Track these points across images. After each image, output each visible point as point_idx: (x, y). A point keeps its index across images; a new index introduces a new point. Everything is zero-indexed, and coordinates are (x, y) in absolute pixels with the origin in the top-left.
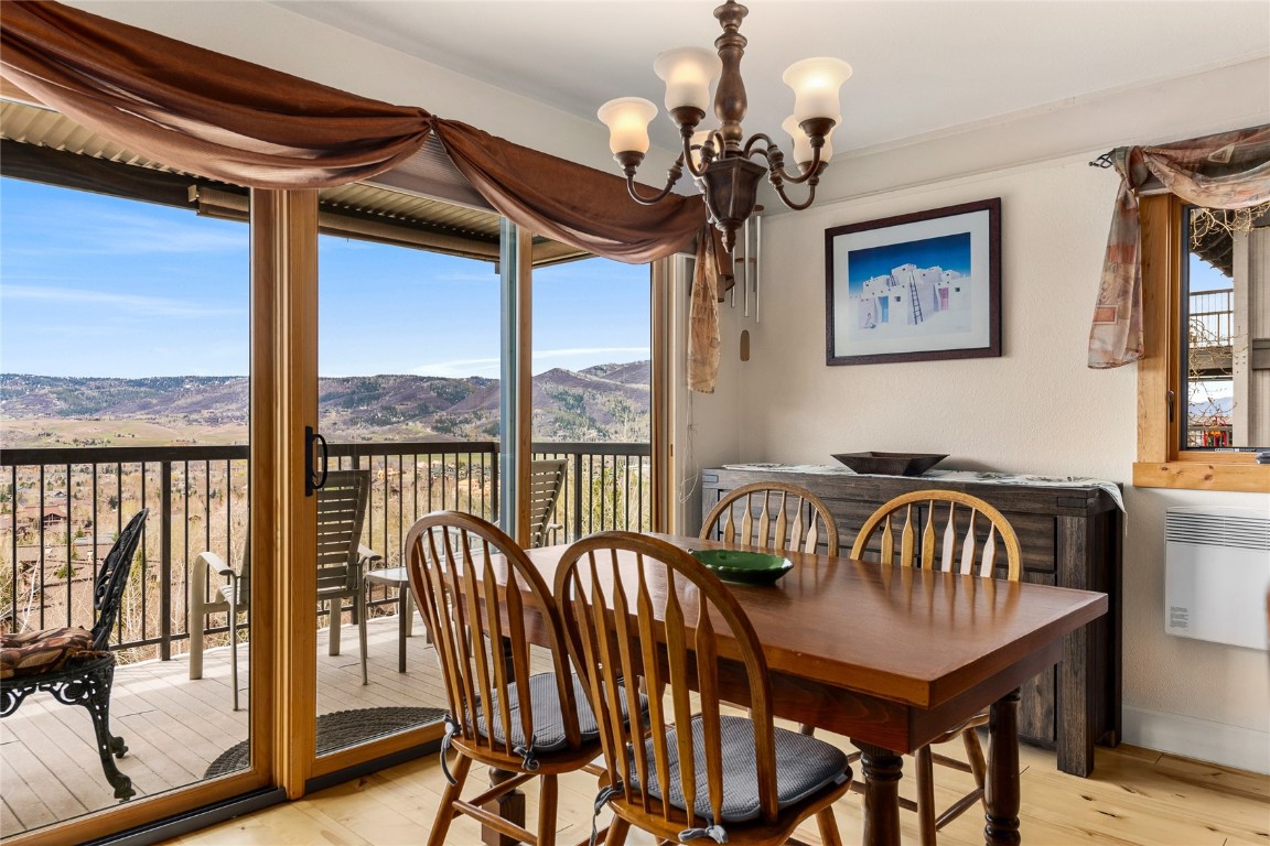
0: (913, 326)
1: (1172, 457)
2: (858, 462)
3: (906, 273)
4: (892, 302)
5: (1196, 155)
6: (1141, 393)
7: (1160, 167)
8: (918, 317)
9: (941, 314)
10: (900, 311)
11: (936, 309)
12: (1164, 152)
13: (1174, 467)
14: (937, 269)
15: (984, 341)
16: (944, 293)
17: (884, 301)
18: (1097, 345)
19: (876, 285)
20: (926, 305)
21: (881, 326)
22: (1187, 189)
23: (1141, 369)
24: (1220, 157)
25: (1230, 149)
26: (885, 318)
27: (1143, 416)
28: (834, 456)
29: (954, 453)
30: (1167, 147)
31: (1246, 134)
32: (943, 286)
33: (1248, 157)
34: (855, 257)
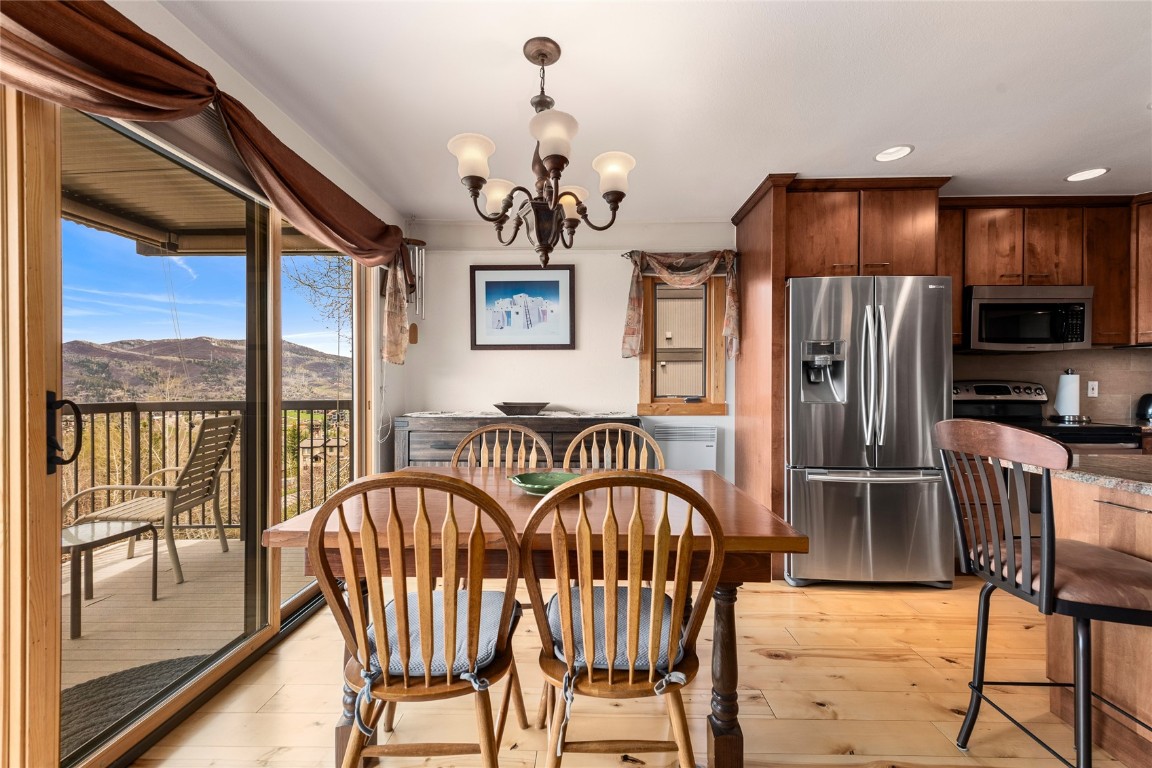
0: (526, 329)
1: (652, 401)
2: (507, 408)
3: (521, 299)
4: (513, 314)
5: (669, 260)
6: (641, 370)
7: (653, 263)
8: (529, 324)
9: (542, 324)
10: (518, 320)
11: (540, 321)
12: (654, 256)
13: (654, 405)
14: (540, 298)
15: (567, 341)
16: (544, 313)
17: (508, 314)
18: (627, 346)
19: (503, 304)
20: (534, 318)
21: (506, 327)
22: (665, 275)
23: (641, 359)
24: (678, 263)
25: (683, 260)
26: (509, 324)
27: (642, 381)
28: (496, 406)
29: (553, 402)
30: (656, 254)
31: (687, 255)
32: (544, 308)
33: (687, 266)
34: (489, 285)
